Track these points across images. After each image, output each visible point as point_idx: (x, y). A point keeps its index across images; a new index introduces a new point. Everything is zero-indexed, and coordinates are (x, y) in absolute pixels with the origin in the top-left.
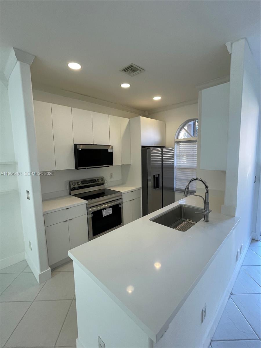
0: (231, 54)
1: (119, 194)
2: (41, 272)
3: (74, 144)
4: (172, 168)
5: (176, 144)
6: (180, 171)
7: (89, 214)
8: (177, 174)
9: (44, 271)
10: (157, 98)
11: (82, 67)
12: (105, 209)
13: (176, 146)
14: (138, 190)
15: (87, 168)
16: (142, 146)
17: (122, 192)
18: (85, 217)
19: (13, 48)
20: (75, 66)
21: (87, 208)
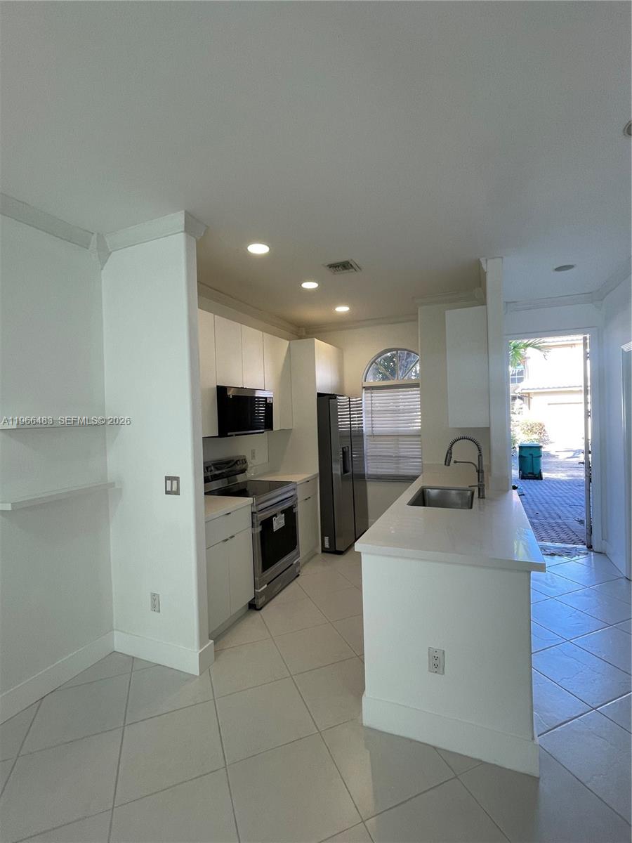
0: (486, 273)
1: (292, 487)
2: (200, 649)
3: (218, 386)
4: (360, 435)
5: (364, 390)
6: (374, 441)
7: (257, 527)
8: (369, 447)
9: (205, 645)
10: (342, 309)
11: (270, 250)
12: (276, 515)
13: (366, 396)
14: (314, 478)
15: (236, 435)
16: (318, 393)
17: (296, 483)
18: (250, 530)
19: (186, 212)
20: (258, 249)
21: (252, 513)
